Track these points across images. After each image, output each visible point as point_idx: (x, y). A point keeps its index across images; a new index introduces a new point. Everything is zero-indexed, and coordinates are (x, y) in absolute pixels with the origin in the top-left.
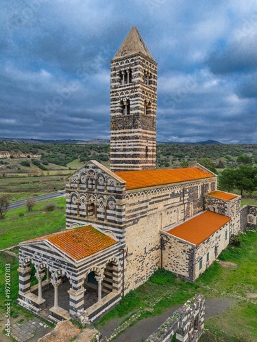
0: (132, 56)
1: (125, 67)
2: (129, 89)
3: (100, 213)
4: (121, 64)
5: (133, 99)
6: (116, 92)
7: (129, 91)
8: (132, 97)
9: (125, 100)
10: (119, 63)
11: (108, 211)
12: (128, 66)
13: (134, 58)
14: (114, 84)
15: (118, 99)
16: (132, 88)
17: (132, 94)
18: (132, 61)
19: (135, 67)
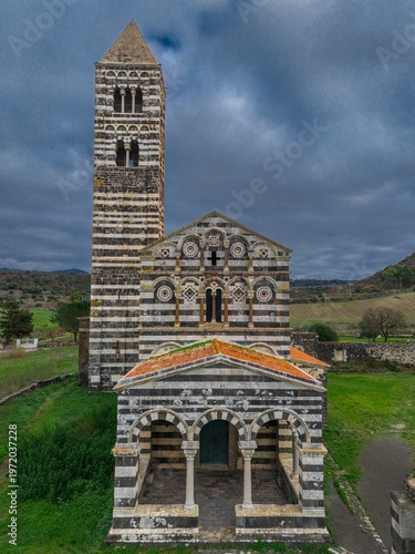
0: (144, 68)
1: (127, 82)
2: (138, 122)
3: (236, 313)
4: (120, 75)
5: (145, 141)
6: (108, 122)
7: (139, 127)
8: (142, 137)
9: (127, 140)
10: (116, 72)
11: (256, 307)
12: (134, 82)
13: (149, 72)
14: (104, 107)
15: (113, 136)
16: (144, 122)
17: (143, 132)
18: (143, 75)
19: (151, 87)
